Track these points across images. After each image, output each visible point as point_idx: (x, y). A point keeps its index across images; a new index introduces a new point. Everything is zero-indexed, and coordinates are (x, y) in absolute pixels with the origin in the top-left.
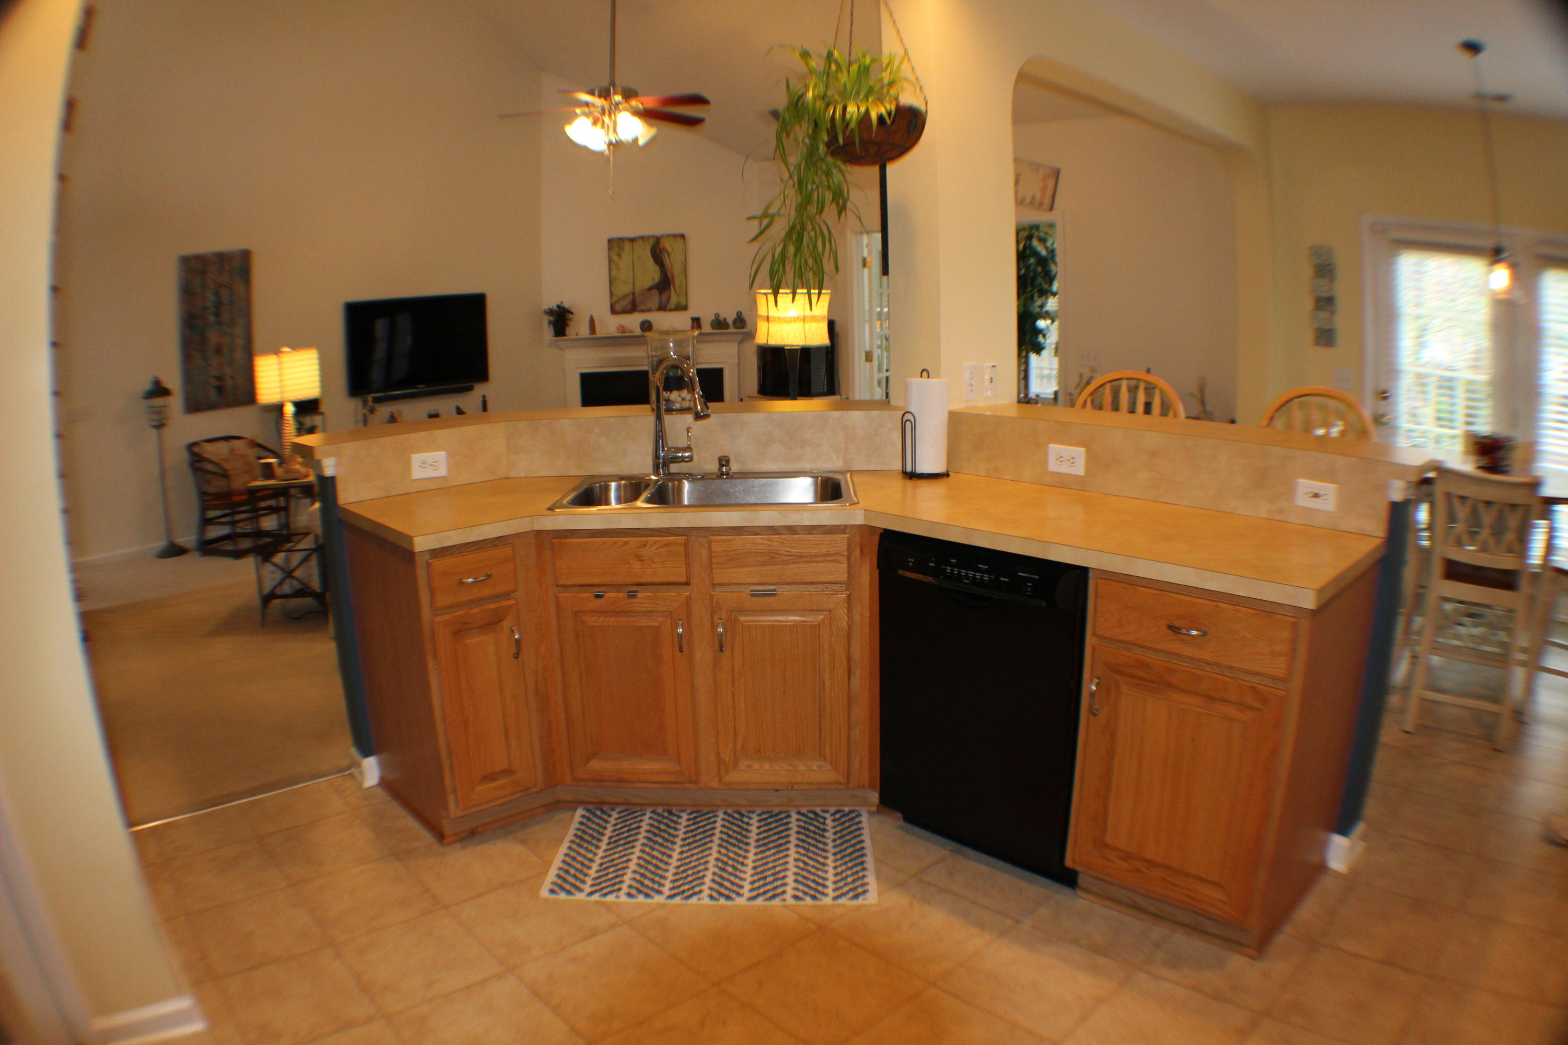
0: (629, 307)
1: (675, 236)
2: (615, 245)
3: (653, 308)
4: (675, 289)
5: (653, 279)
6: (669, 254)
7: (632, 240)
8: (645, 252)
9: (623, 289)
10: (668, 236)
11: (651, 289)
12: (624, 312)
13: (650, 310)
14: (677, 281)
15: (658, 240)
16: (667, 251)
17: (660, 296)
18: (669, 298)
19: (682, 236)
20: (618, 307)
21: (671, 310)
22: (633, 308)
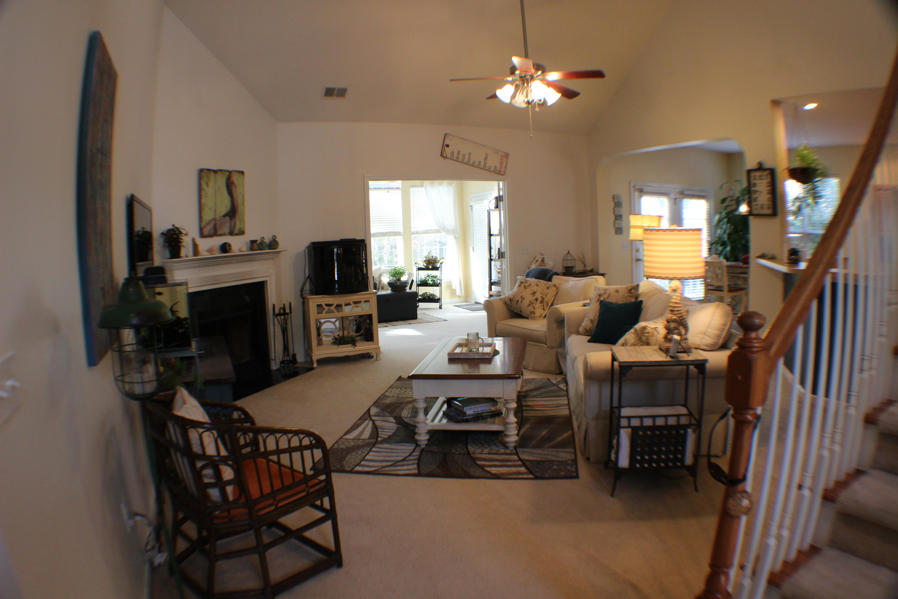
0: (212, 232)
1: (239, 172)
2: (203, 173)
3: (227, 234)
4: (238, 217)
5: (227, 208)
6: (236, 187)
7: (215, 172)
8: (221, 181)
9: (208, 215)
10: (236, 171)
11: (225, 216)
12: (210, 236)
13: (224, 235)
14: (240, 210)
15: (230, 172)
16: (234, 184)
17: (231, 223)
18: (235, 225)
19: (243, 173)
20: (206, 231)
21: (237, 235)
22: (215, 233)
